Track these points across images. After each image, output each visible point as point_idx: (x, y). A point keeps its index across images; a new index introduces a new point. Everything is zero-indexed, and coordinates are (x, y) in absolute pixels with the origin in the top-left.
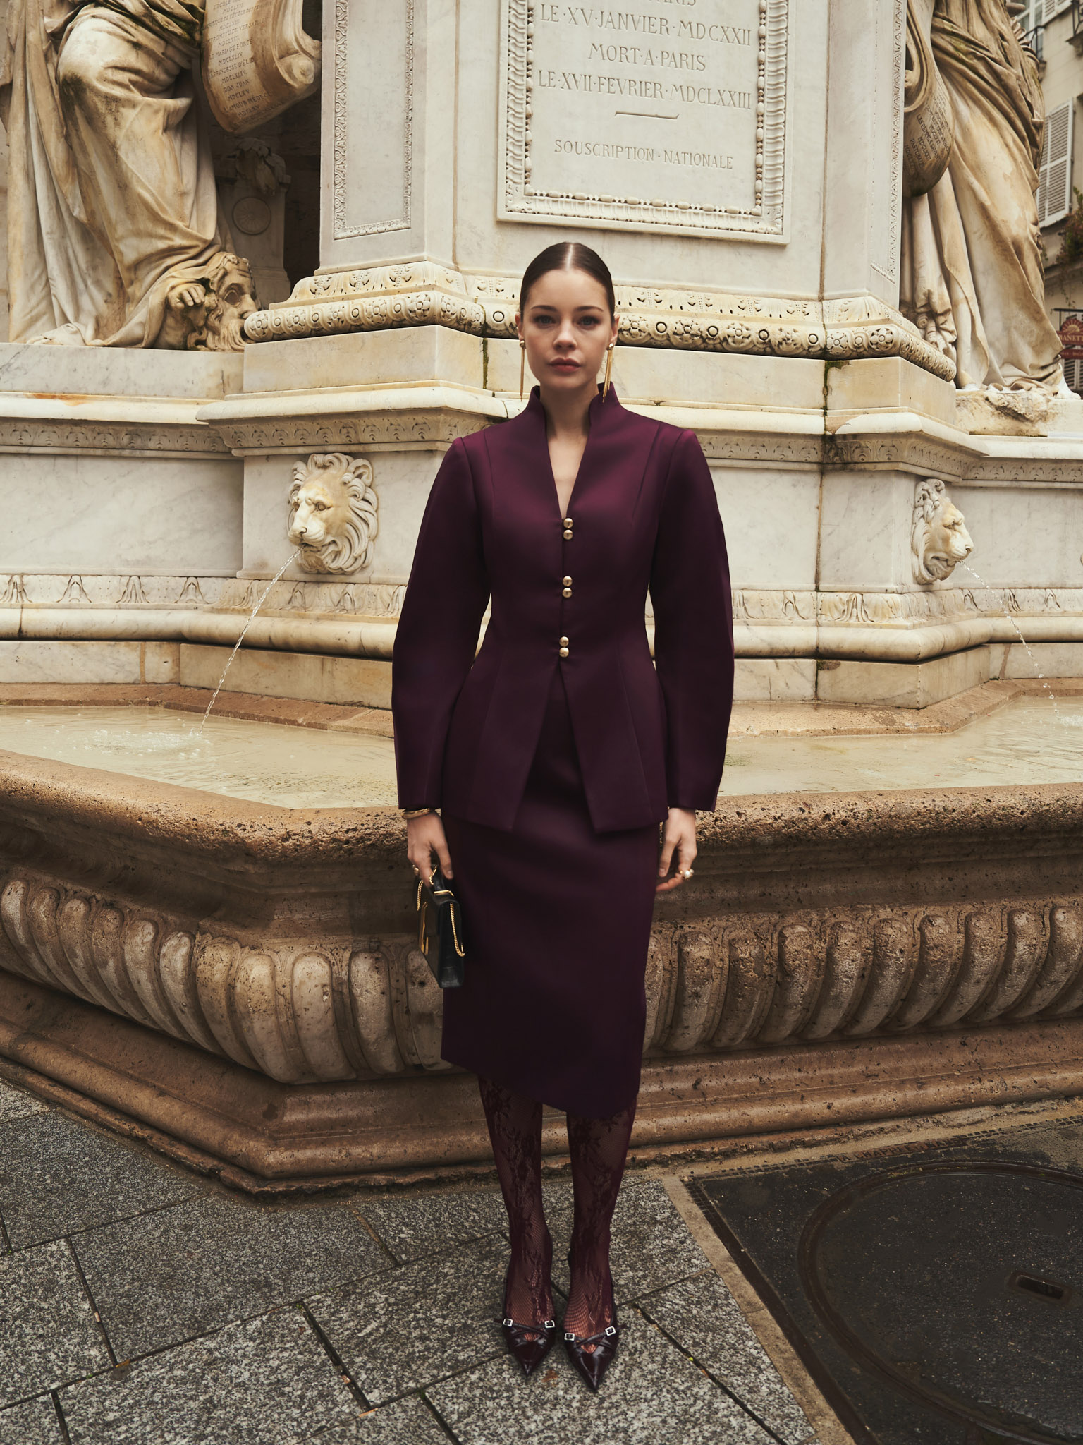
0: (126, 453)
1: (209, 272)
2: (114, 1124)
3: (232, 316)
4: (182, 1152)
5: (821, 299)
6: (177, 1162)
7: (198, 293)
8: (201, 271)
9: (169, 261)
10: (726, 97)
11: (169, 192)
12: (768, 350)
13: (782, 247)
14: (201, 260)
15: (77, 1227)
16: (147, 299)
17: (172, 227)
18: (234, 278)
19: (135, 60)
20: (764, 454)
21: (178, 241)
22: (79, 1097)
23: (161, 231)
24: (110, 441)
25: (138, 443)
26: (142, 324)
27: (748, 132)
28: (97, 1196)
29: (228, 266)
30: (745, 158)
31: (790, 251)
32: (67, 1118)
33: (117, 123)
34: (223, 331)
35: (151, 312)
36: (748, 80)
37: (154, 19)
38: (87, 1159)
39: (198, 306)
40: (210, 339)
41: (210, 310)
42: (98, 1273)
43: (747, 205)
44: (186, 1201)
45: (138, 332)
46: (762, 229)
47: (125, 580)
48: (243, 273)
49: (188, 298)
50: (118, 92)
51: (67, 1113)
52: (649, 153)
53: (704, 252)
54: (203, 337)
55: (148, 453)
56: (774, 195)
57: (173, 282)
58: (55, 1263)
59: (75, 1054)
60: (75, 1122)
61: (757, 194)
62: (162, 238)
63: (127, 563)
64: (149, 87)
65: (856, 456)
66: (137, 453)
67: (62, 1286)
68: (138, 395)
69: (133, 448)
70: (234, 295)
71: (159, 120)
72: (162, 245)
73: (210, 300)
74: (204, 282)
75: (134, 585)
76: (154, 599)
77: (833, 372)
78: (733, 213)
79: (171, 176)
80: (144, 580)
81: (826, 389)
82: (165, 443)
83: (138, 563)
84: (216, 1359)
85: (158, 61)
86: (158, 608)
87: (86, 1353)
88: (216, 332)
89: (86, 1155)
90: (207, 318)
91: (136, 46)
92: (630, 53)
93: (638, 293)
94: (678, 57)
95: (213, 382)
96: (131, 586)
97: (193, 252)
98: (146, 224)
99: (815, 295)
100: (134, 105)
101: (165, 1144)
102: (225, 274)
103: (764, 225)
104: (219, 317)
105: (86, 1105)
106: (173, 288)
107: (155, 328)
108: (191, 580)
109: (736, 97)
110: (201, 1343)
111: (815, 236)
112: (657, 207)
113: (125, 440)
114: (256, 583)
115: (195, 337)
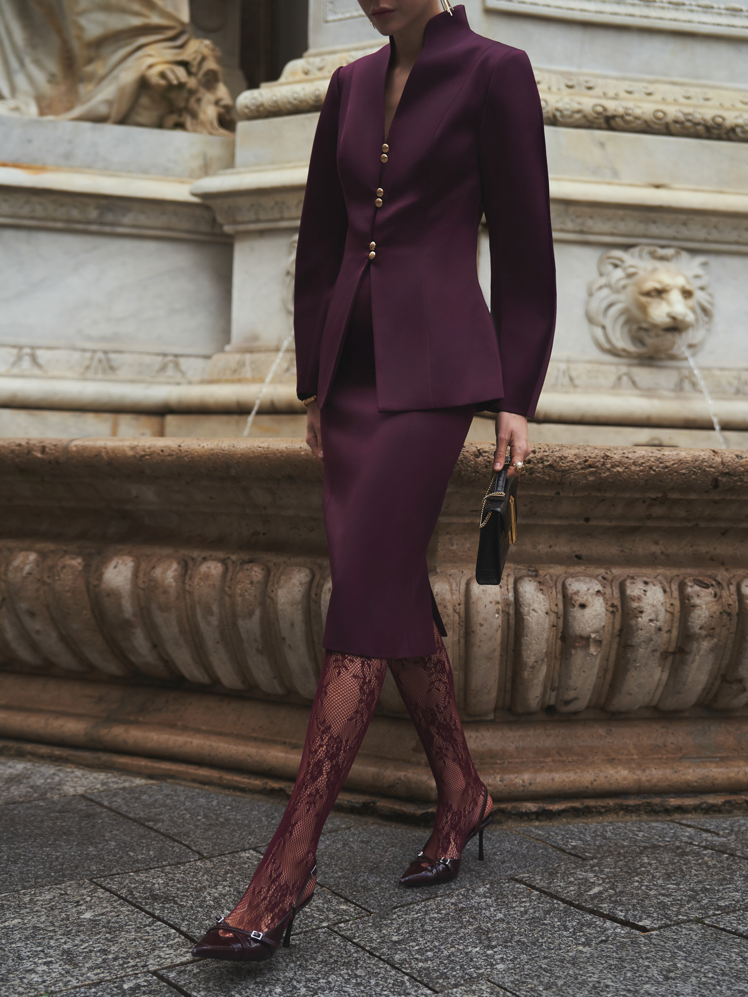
0: (94, 228)
1: (187, 54)
7: (181, 72)
8: (178, 54)
9: (143, 40)
14: (179, 42)
16: (116, 78)
18: (211, 64)
21: (155, 20)
23: (137, 8)
24: (75, 214)
25: (109, 217)
26: (109, 103)
29: (206, 51)
34: (202, 116)
35: (122, 90)
39: (181, 86)
40: (188, 121)
41: (192, 92)
45: (103, 110)
47: (88, 355)
48: (219, 61)
49: (171, 76)
54: (181, 120)
55: (120, 230)
57: (150, 61)
62: (137, 14)
63: (90, 338)
66: (107, 229)
68: (108, 170)
69: (102, 224)
70: (210, 81)
72: (136, 21)
73: (192, 83)
74: (184, 64)
75: (100, 361)
76: (124, 374)
80: (112, 356)
82: (143, 220)
83: (103, 339)
86: (132, 382)
88: (194, 115)
90: (187, 100)
95: (196, 163)
96: (95, 362)
97: (170, 33)
102: (204, 59)
104: (199, 101)
106: (151, 66)
107: (124, 106)
108: (168, 358)
110: (441, 900)
113: (93, 214)
114: (248, 357)
115: (173, 118)
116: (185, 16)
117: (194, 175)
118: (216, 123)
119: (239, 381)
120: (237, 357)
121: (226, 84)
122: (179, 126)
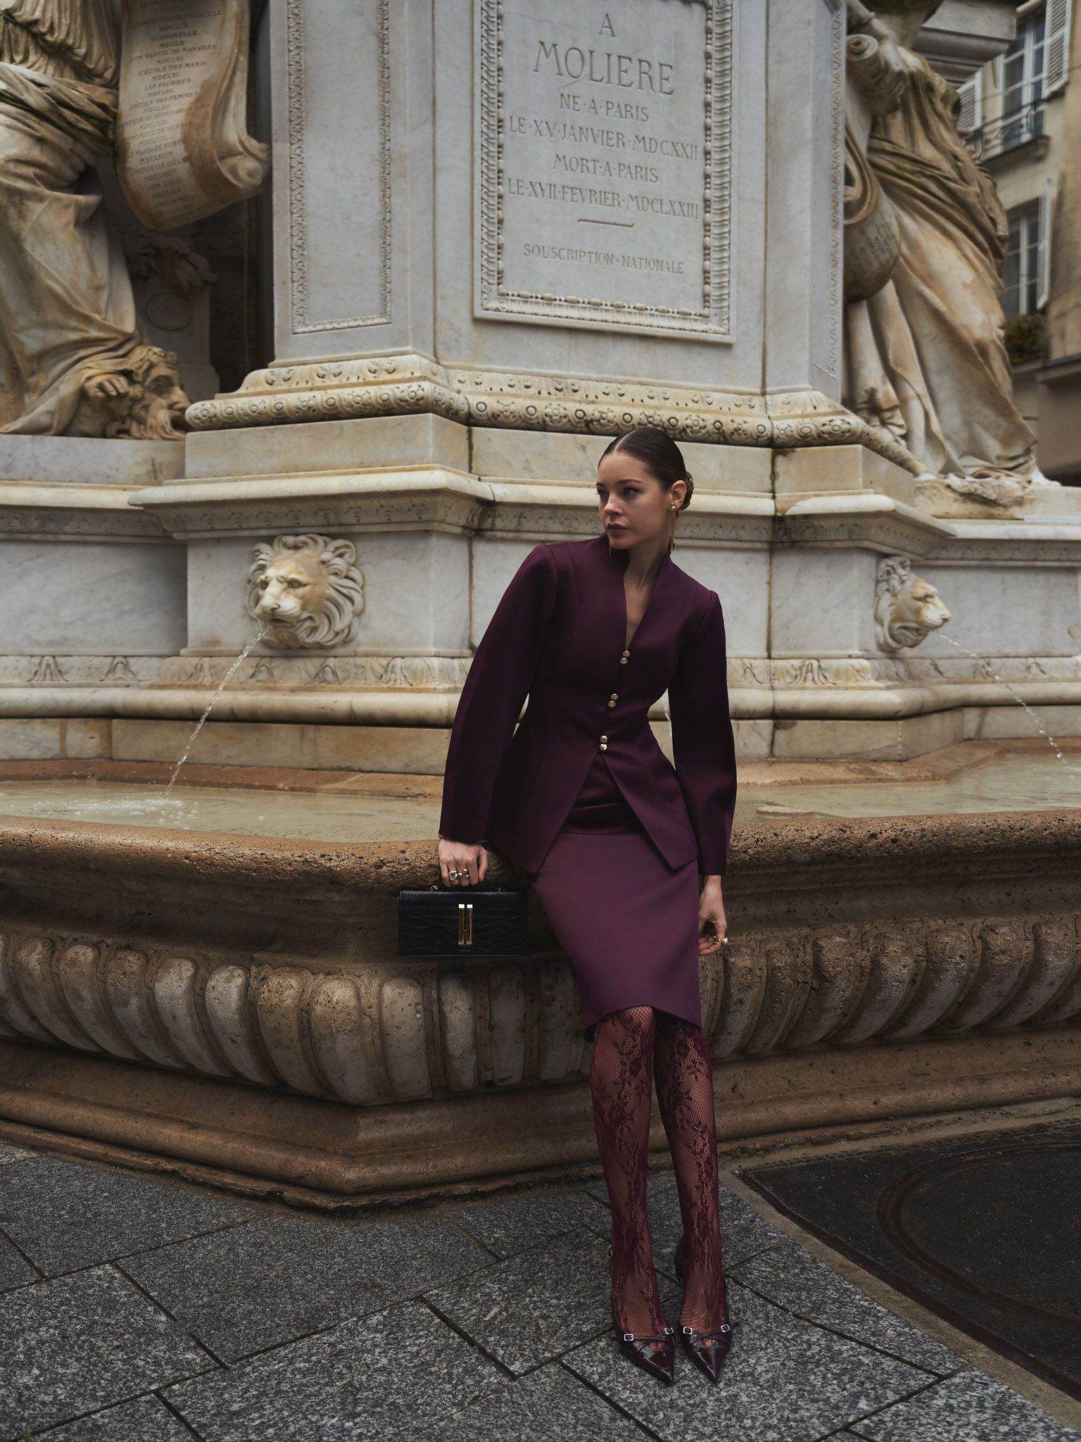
0: (36, 537)
1: (131, 363)
2: (131, 1161)
3: (161, 407)
4: (229, 1179)
5: (764, 394)
6: (222, 1190)
7: (122, 384)
8: (120, 363)
9: (82, 353)
10: (677, 207)
11: (83, 284)
12: (722, 439)
13: (727, 346)
14: (121, 352)
15: (120, 1252)
16: (57, 389)
17: (88, 320)
18: (161, 370)
19: (36, 153)
20: (721, 534)
21: (94, 333)
22: (77, 1140)
23: (74, 323)
24: (16, 524)
25: (51, 526)
26: (50, 413)
27: (697, 240)
28: (133, 1225)
29: (155, 358)
30: (695, 262)
31: (737, 350)
32: (65, 1161)
33: (22, 215)
34: (151, 421)
35: (62, 402)
36: (696, 192)
37: (61, 116)
38: (106, 1194)
39: (121, 396)
40: (134, 429)
41: (135, 400)
42: (164, 1289)
43: (695, 307)
44: (245, 1223)
45: (45, 420)
46: (711, 330)
48: (171, 366)
49: (109, 387)
50: (22, 185)
51: (63, 1157)
52: (609, 258)
53: (660, 351)
54: (126, 426)
55: (63, 537)
56: (721, 299)
57: (89, 373)
58: (106, 1285)
59: (68, 1099)
60: (78, 1164)
61: (706, 297)
62: (76, 329)
63: (38, 644)
64: (53, 180)
65: (808, 535)
66: (50, 537)
67: (124, 1303)
68: (48, 481)
69: (44, 532)
70: (161, 387)
71: (70, 215)
72: (74, 336)
73: (135, 391)
74: (127, 374)
75: (48, 665)
76: (72, 678)
77: (780, 460)
78: (685, 315)
79: (84, 269)
80: (61, 659)
81: (774, 476)
82: (85, 527)
83: (53, 643)
84: (341, 1350)
85: (65, 158)
86: (79, 686)
87: (181, 1357)
88: (141, 422)
89: (103, 1192)
90: (131, 408)
91: (40, 141)
92: (591, 165)
93: (603, 387)
94: (633, 169)
95: (141, 470)
97: (111, 344)
98: (54, 315)
99: (758, 390)
100: (41, 199)
101: (204, 1174)
102: (151, 366)
103: (712, 326)
104: (146, 407)
105: (87, 1147)
106: (89, 379)
107: (66, 417)
108: (117, 660)
109: (685, 208)
110: (318, 1339)
111: (757, 336)
112: (618, 308)
113: (35, 524)
114: (207, 660)
115: (116, 425)
116: (129, 325)
117: (139, 482)
118: (169, 427)
119: (195, 687)
120: (195, 661)
121: (182, 388)
122: (123, 433)
